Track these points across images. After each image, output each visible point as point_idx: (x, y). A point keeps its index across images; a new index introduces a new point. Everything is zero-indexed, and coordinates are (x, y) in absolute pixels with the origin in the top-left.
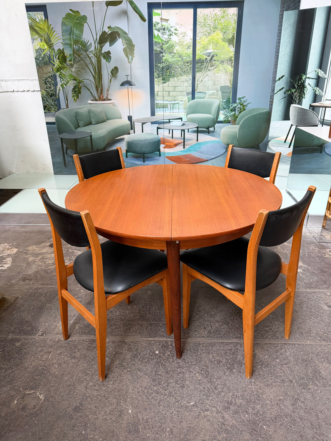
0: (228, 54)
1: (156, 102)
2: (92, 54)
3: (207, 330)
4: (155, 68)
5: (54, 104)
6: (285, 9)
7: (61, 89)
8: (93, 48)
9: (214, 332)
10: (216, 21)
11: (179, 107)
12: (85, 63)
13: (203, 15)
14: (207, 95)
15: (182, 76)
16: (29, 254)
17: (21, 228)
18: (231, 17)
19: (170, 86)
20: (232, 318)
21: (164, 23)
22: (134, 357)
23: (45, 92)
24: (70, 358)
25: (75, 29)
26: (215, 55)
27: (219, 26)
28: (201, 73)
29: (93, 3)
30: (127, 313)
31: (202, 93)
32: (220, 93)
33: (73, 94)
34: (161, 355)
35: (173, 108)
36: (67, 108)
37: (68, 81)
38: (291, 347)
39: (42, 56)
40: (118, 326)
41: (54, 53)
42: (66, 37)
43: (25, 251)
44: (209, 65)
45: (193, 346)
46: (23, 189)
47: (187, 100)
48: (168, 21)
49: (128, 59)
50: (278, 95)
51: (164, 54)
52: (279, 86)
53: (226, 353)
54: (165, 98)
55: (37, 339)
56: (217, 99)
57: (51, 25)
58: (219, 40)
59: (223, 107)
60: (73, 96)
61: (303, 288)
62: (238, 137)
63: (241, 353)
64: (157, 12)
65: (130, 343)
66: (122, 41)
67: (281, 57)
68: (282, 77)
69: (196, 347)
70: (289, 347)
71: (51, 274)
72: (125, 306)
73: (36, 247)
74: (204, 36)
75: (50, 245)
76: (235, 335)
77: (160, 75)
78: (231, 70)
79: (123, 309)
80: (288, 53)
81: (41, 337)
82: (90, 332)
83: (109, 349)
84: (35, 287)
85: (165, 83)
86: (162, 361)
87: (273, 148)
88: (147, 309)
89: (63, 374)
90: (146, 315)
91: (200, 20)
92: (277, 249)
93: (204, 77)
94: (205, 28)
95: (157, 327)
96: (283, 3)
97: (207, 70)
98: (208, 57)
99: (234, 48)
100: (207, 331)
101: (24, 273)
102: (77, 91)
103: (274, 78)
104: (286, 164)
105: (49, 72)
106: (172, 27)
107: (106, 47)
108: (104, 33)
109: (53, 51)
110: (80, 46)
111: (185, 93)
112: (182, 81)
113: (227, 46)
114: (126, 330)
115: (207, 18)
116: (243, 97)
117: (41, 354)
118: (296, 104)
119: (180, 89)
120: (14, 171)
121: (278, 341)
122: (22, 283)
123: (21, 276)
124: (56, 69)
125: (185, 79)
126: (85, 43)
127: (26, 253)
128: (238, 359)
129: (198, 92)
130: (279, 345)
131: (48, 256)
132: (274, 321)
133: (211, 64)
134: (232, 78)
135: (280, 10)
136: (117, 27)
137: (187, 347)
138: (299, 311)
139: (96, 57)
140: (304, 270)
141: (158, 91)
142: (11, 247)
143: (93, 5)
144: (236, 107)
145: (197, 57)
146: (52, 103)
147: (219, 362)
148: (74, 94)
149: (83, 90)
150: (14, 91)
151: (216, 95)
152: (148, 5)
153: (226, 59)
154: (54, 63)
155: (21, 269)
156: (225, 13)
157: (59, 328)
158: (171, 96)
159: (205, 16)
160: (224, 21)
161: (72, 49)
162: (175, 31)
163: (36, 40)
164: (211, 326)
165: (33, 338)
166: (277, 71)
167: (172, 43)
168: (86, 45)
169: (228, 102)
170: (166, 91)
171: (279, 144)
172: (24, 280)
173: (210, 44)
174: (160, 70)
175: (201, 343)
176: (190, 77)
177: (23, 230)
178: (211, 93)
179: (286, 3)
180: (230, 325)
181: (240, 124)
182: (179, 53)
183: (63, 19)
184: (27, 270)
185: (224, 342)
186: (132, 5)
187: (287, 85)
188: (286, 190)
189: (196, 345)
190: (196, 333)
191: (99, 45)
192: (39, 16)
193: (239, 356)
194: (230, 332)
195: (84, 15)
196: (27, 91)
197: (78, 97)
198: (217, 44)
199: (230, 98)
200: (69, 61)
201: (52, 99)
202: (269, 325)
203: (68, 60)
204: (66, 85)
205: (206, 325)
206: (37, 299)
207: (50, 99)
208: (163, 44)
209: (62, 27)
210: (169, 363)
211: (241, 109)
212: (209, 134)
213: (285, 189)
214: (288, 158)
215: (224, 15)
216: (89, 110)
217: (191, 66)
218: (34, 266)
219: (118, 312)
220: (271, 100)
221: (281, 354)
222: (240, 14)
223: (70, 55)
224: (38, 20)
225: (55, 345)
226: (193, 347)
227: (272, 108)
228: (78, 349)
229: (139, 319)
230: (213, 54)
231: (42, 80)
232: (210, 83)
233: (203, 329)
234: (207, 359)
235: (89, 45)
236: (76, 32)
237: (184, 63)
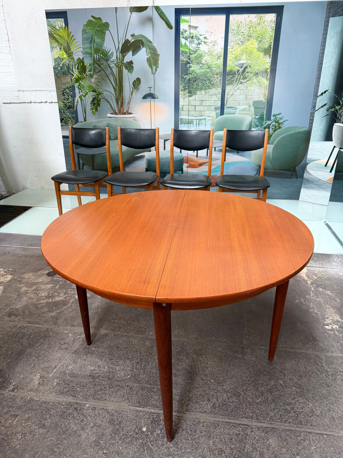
0: (264, 65)
1: (180, 117)
2: (114, 64)
3: (211, 402)
4: (181, 80)
5: (71, 117)
6: (331, 14)
7: (79, 101)
8: (114, 58)
9: (219, 406)
10: (251, 29)
11: (206, 123)
12: (105, 73)
13: (236, 21)
14: (238, 111)
15: (210, 89)
16: (23, 283)
17: (22, 250)
18: (268, 24)
19: (196, 99)
20: (245, 388)
21: (192, 31)
22: (115, 434)
23: (63, 103)
24: (37, 427)
25: (96, 37)
26: (248, 67)
27: (254, 34)
28: (231, 86)
29: (116, 9)
30: (117, 370)
31: (233, 108)
32: (252, 108)
33: (91, 106)
34: (149, 433)
35: (199, 124)
36: (85, 121)
37: (87, 93)
38: (318, 439)
39: (61, 65)
40: (103, 387)
41: (73, 63)
42: (87, 46)
43: (19, 279)
44: (242, 77)
45: (190, 424)
46: (32, 207)
47: (215, 115)
48: (197, 29)
49: (152, 70)
50: (320, 112)
51: (191, 65)
52: (321, 102)
53: (231, 439)
54: (190, 113)
55: (6, 395)
56: (249, 115)
57: (71, 32)
58: (253, 50)
59: (256, 124)
60: (92, 109)
61: (338, 352)
62: (272, 158)
63: (250, 442)
64: (185, 19)
65: (113, 412)
66: (146, 50)
67: (325, 70)
68: (325, 92)
69: (193, 427)
70: (314, 438)
71: (41, 310)
72: (117, 359)
73: (32, 275)
74: (237, 45)
75: (48, 273)
76: (246, 413)
77: (187, 87)
78: (266, 83)
79: (113, 363)
80: (333, 65)
81: (12, 393)
82: (69, 391)
83: (86, 418)
84: (19, 325)
85: (191, 96)
86: (148, 443)
87: (311, 172)
88: (141, 366)
89: (25, 450)
90: (139, 375)
91: (233, 28)
92: (309, 295)
93: (235, 90)
94: (238, 36)
95: (150, 392)
96: (330, 8)
97: (239, 83)
98: (240, 69)
99: (270, 59)
100: (212, 404)
101: (12, 307)
102: (96, 103)
103: (315, 93)
104: (326, 191)
105: (68, 83)
106: (201, 35)
107: (129, 57)
108: (127, 41)
109: (72, 60)
110: (100, 55)
111: (213, 108)
112: (210, 95)
113: (263, 56)
114: (112, 393)
115: (241, 25)
116: (279, 114)
117: (7, 416)
118: (340, 123)
119: (207, 103)
120: (28, 186)
121: (301, 427)
122: (7, 319)
123: (8, 310)
124: (75, 80)
125: (214, 93)
126: (107, 52)
127: (20, 282)
128: (246, 451)
129: (227, 107)
130: (302, 434)
131: (43, 287)
132: (298, 397)
133: (243, 76)
134: (267, 92)
135: (325, 16)
136: (141, 35)
137: (183, 425)
138: (332, 385)
139: (117, 67)
140: (341, 327)
141: (183, 106)
142: (6, 273)
143: (116, 11)
144: (270, 124)
145: (228, 69)
146: (69, 116)
147: (221, 451)
148: (93, 107)
149: (102, 103)
150: (31, 102)
151: (248, 111)
152: (175, 11)
153: (260, 71)
154: (72, 73)
155: (10, 301)
156: (262, 19)
157: (34, 382)
158: (197, 111)
159: (239, 24)
160: (259, 28)
161: (93, 58)
162: (204, 40)
163: (55, 48)
164: (217, 398)
165: (2, 394)
166: (319, 85)
167: (200, 53)
168: (107, 54)
169: (261, 119)
170: (192, 106)
171: (318, 168)
172: (10, 315)
173: (243, 54)
174: (186, 82)
175: (201, 421)
176: (219, 91)
177: (23, 253)
178: (243, 108)
179: (333, 8)
180: (241, 397)
181: (274, 143)
182: (208, 64)
183: (84, 26)
184: (16, 302)
185: (230, 423)
186: (158, 11)
187: (330, 101)
188: (325, 222)
189: (194, 423)
190: (197, 406)
191: (121, 55)
192: (59, 23)
193: (247, 446)
194: (240, 407)
195: (106, 22)
196: (44, 102)
197: (97, 110)
198: (250, 54)
199: (264, 115)
200: (89, 71)
201: (70, 112)
202: (291, 403)
203: (87, 70)
204: (84, 96)
205: (211, 395)
206: (19, 342)
207: (67, 111)
208: (190, 54)
209: (83, 34)
210: (157, 446)
211: (276, 126)
212: (239, 154)
213: (324, 220)
214: (329, 184)
215: (260, 22)
216: (108, 124)
217: (221, 78)
218: (25, 298)
219: (106, 367)
220: (311, 118)
221: (304, 448)
222: (279, 21)
223: (89, 65)
224: (57, 27)
225: (25, 406)
226: (190, 426)
227: (312, 126)
228: (50, 414)
229: (130, 379)
230: (246, 65)
231: (60, 91)
232: (242, 97)
233: (206, 400)
234: (205, 446)
235: (111, 54)
236: (97, 40)
237: (213, 75)
